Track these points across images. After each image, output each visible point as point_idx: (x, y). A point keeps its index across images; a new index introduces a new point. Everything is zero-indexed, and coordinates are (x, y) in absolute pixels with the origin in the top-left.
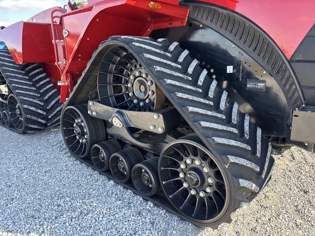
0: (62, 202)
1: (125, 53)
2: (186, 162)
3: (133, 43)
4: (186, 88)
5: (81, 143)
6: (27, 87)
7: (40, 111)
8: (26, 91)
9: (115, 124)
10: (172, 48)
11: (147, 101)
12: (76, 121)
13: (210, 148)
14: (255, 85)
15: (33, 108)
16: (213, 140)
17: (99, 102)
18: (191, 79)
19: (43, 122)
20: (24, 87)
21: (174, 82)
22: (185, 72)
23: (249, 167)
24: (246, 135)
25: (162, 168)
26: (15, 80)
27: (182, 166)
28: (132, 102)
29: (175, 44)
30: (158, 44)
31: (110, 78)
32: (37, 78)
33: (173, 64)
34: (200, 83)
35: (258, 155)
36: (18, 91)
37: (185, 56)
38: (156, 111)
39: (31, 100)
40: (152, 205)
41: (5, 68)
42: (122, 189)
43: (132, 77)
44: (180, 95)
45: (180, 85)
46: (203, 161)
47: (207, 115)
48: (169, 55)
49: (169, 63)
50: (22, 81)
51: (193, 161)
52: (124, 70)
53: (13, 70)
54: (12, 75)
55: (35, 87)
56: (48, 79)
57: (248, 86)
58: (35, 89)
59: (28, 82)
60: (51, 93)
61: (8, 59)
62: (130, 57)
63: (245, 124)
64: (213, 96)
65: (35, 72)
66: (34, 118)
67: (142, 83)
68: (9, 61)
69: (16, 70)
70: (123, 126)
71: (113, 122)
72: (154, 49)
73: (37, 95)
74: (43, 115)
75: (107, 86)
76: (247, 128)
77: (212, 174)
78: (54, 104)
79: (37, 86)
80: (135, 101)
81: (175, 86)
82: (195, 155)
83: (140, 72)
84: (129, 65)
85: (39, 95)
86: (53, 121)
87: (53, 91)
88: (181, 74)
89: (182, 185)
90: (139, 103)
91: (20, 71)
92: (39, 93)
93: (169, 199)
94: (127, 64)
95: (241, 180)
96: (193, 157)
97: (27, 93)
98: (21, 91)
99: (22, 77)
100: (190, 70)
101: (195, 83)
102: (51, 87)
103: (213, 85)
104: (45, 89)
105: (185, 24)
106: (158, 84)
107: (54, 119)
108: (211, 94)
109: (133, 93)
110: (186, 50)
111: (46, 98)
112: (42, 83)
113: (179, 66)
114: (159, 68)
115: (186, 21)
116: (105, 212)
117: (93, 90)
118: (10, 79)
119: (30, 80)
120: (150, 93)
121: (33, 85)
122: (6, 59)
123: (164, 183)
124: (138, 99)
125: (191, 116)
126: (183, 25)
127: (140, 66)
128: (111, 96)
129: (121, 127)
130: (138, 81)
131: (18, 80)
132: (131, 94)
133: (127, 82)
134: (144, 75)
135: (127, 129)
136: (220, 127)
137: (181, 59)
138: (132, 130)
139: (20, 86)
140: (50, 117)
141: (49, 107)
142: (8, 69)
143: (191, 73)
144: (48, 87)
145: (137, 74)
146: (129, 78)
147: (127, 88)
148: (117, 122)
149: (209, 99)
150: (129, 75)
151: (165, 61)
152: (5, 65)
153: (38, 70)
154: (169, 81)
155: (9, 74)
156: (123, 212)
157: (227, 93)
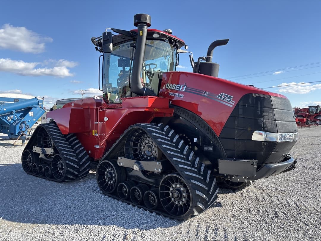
0: (105, 213)
1: (141, 131)
2: (173, 187)
3: (147, 128)
4: (172, 149)
5: (110, 184)
6: (68, 149)
7: (76, 166)
8: (68, 152)
9: (135, 169)
10: (165, 129)
11: (152, 156)
12: (107, 170)
13: (183, 176)
14: (208, 148)
15: (72, 164)
16: (184, 173)
17: (125, 157)
18: (175, 145)
19: (77, 173)
20: (67, 149)
21: (166, 146)
22: (172, 141)
23: (201, 187)
24: (201, 172)
25: (161, 191)
26: (61, 145)
27: (171, 189)
28: (143, 157)
29: (167, 127)
30: (158, 128)
31: (131, 144)
32: (74, 143)
33: (166, 138)
34: (179, 147)
35: (207, 182)
36: (63, 152)
37: (172, 133)
38: (158, 161)
39: (71, 158)
40: (155, 214)
41: (54, 137)
42: (137, 208)
43: (144, 144)
44: (169, 152)
45: (170, 148)
46: (181, 185)
47: (182, 162)
48: (164, 133)
49: (164, 137)
50: (65, 145)
51: (176, 186)
52: (139, 139)
53: (59, 138)
54: (59, 141)
55: (73, 149)
56: (80, 144)
57: (205, 149)
58: (73, 151)
59: (68, 146)
60: (82, 154)
61: (55, 131)
62: (144, 133)
63: (202, 168)
64: (186, 153)
65: (72, 139)
66: (72, 170)
67: (149, 146)
68: (56, 131)
69: (61, 138)
70: (140, 170)
71: (134, 167)
72: (157, 131)
73: (74, 154)
74: (77, 168)
75: (129, 148)
76: (202, 169)
77: (185, 191)
78: (84, 161)
79: (74, 148)
80: (145, 157)
81: (167, 148)
82: (177, 182)
83: (149, 141)
84: (142, 137)
85: (76, 155)
86: (82, 173)
87: (84, 152)
88: (170, 142)
89: (171, 200)
90: (147, 158)
91: (63, 139)
92: (75, 153)
93: (164, 208)
94: (142, 136)
95: (196, 191)
96: (176, 184)
97: (69, 153)
98: (65, 152)
99: (65, 142)
100: (175, 140)
101: (177, 147)
102: (82, 149)
103: (186, 148)
104: (79, 150)
105: (172, 116)
106: (159, 147)
107: (83, 172)
108: (185, 153)
109: (144, 152)
110: (173, 130)
111: (80, 157)
112: (77, 146)
113: (169, 139)
114: (159, 140)
115: (173, 114)
116: (130, 216)
117: (120, 150)
118: (58, 144)
119: (69, 145)
120: (154, 152)
121: (72, 148)
122: (54, 130)
123: (162, 199)
124: (147, 155)
125: (174, 162)
126: (171, 116)
127: (149, 137)
128: (131, 154)
129: (138, 170)
130: (147, 145)
131: (62, 145)
132: (143, 153)
133: (141, 146)
134: (151, 143)
135: (141, 172)
136: (188, 168)
137: (170, 135)
138: (144, 172)
139: (64, 149)
140: (81, 170)
141: (82, 163)
142: (56, 137)
143: (175, 142)
144: (81, 149)
145: (147, 142)
146: (142, 144)
147: (141, 149)
148: (136, 168)
149: (184, 155)
150: (142, 142)
151: (162, 136)
152: (54, 134)
153: (74, 138)
154: (164, 146)
155: (57, 140)
156: (140, 216)
157: (193, 152)
